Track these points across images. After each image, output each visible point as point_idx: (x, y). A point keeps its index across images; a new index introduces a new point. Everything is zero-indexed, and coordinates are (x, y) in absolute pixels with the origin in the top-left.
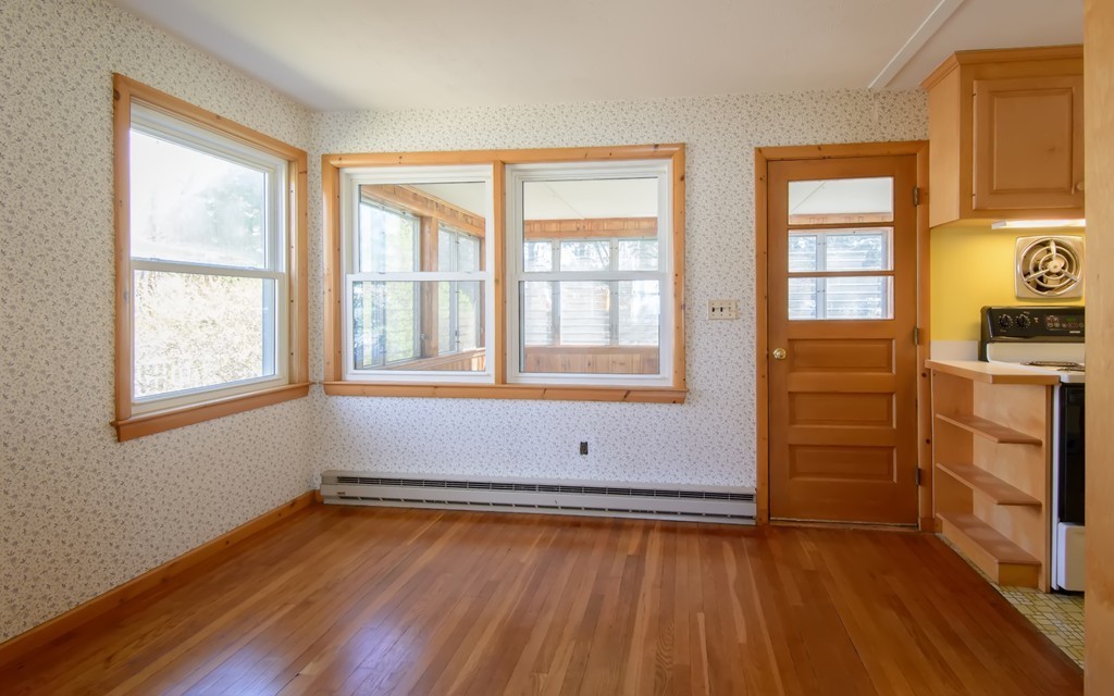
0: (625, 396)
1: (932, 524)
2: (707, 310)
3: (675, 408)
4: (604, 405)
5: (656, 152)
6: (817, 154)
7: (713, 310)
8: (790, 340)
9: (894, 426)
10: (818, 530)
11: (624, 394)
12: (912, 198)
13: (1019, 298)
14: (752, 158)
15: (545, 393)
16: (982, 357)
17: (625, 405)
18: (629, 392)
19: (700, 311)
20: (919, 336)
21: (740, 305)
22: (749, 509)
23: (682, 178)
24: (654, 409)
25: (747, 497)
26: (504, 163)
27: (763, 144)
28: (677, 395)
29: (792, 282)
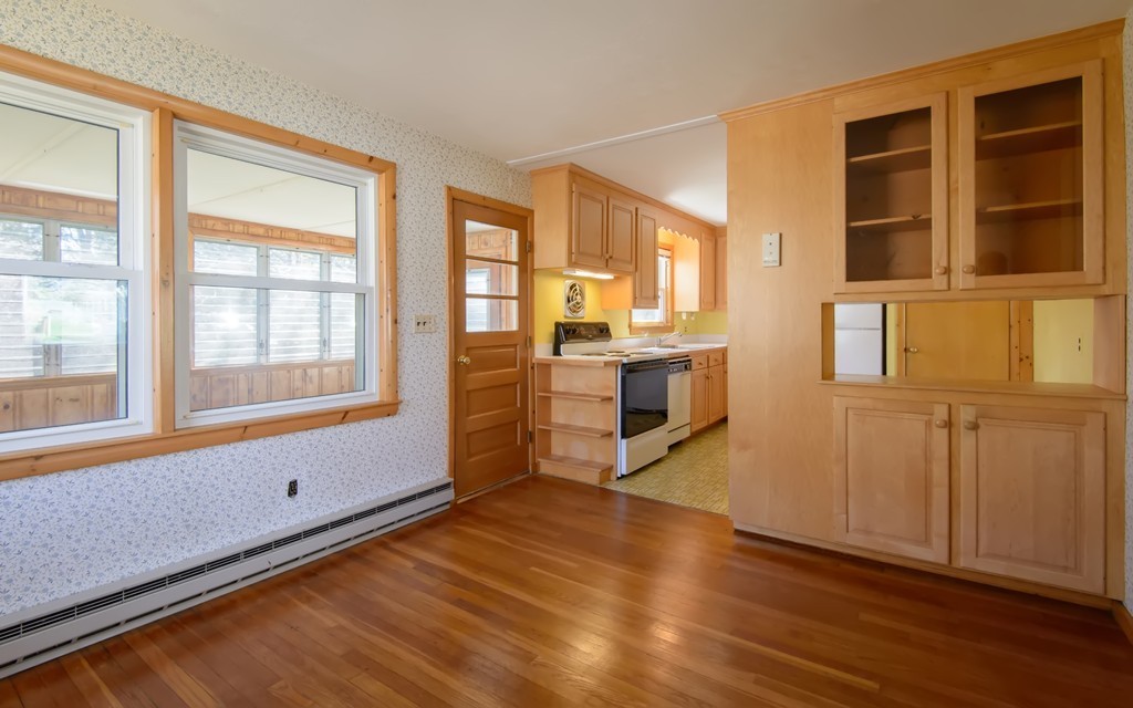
0: (343, 418)
1: (536, 466)
2: (414, 324)
3: (388, 420)
4: (317, 433)
5: (370, 163)
6: (483, 203)
7: (418, 324)
8: (468, 349)
9: (519, 405)
10: (487, 494)
11: (342, 415)
12: (526, 248)
13: (566, 317)
14: (444, 193)
15: (245, 432)
16: (557, 352)
17: (340, 428)
18: (347, 412)
19: (408, 325)
20: (529, 342)
21: (437, 319)
22: (449, 495)
23: (394, 197)
24: (368, 426)
25: (445, 487)
26: (175, 116)
27: (451, 184)
28: (388, 408)
29: (468, 300)
